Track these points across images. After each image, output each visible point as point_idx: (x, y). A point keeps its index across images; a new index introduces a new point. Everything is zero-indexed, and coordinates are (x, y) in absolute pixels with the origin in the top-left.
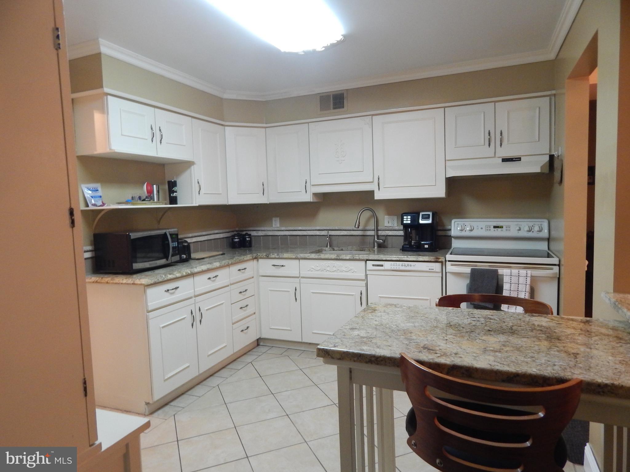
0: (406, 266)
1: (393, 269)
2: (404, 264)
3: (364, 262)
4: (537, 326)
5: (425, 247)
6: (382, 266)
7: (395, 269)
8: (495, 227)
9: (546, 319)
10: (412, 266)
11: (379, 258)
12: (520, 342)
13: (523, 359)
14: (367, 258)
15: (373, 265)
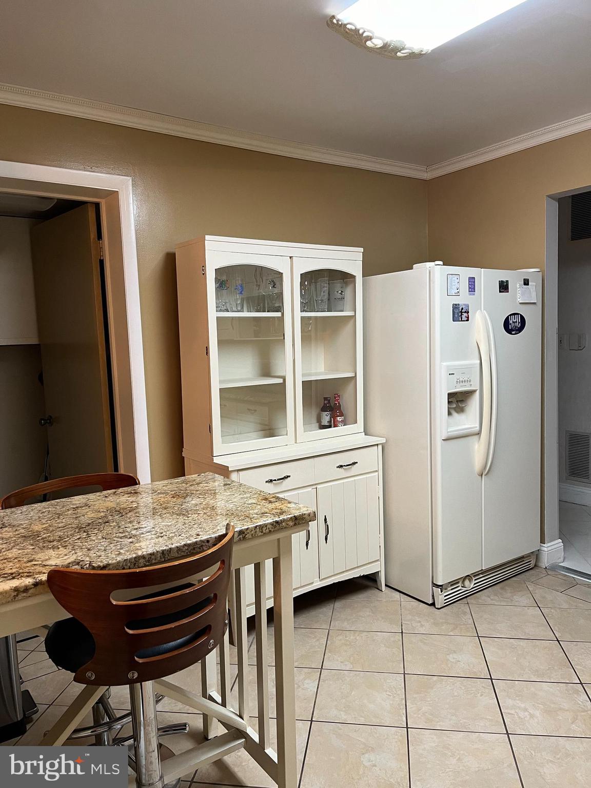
4: (60, 546)
9: (52, 562)
12: (64, 521)
13: (50, 509)
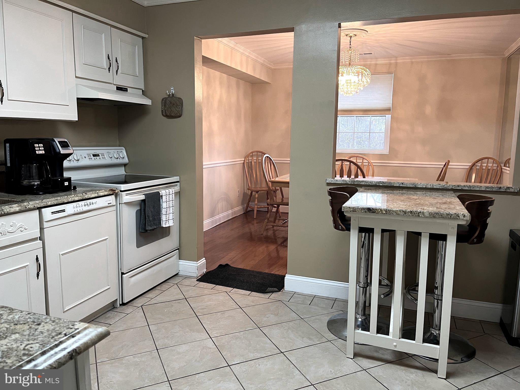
0: (89, 204)
1: (76, 212)
2: (86, 204)
3: (37, 212)
5: (65, 185)
6: (63, 211)
7: (79, 211)
8: (94, 155)
10: (94, 204)
11: (60, 201)
14: (42, 205)
15: (52, 213)
